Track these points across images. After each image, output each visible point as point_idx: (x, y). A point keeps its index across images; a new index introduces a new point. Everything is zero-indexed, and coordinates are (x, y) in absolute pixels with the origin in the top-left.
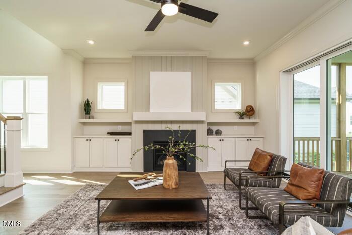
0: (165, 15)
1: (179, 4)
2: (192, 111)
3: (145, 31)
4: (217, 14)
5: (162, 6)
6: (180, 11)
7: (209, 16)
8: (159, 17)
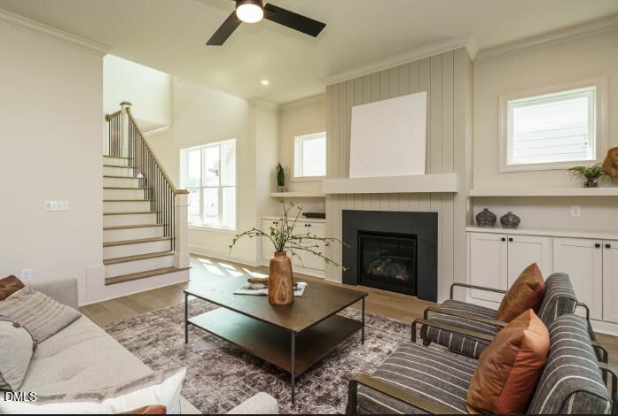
0: (241, 22)
1: (264, 5)
2: (426, 173)
3: (207, 44)
4: (323, 25)
5: (237, 6)
6: (267, 16)
7: (312, 27)
8: (231, 24)
